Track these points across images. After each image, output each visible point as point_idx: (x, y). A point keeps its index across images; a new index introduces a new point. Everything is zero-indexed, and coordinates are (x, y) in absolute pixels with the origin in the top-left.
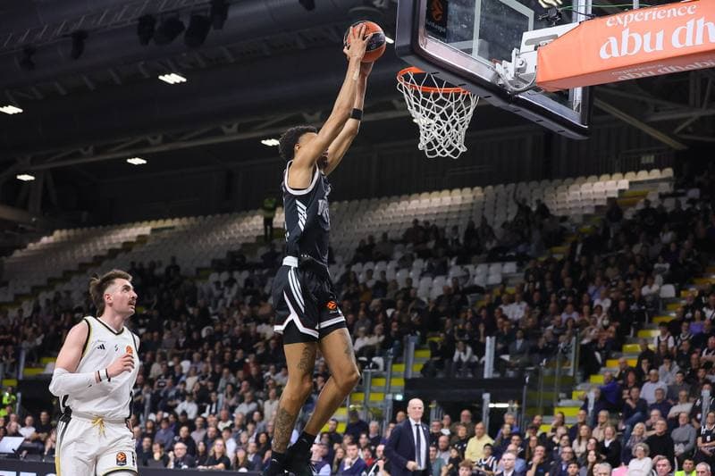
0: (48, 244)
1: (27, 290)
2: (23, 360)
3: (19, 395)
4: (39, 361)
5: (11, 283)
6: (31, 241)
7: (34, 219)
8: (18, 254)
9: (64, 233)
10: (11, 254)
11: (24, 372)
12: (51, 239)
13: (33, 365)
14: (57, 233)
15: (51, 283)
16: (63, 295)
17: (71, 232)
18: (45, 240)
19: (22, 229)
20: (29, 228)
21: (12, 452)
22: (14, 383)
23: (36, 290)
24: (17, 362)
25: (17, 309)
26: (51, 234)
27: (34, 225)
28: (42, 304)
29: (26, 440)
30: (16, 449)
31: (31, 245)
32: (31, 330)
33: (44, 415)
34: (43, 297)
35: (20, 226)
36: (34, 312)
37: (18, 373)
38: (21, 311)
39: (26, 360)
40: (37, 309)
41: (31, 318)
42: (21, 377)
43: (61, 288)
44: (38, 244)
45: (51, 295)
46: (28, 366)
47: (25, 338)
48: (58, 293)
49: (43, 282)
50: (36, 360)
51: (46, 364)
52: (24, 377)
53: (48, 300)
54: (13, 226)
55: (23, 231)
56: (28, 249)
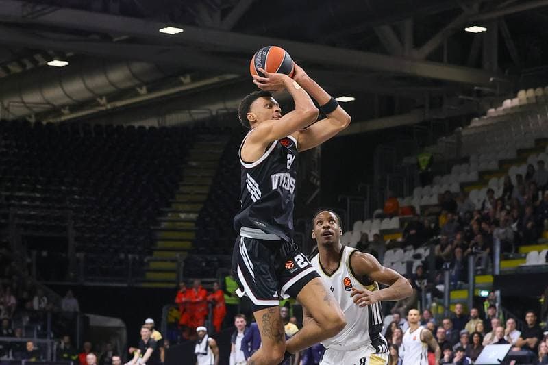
0: (512, 108)
1: (493, 165)
2: (498, 250)
3: (498, 293)
4: (517, 251)
5: (473, 158)
6: (491, 107)
7: (491, 79)
8: (476, 122)
9: (531, 92)
10: (469, 124)
11: (500, 265)
12: (516, 102)
13: (511, 256)
14: (522, 94)
15: (522, 155)
16: (536, 167)
17: (539, 91)
18: (508, 103)
19: (478, 91)
20: (486, 90)
21: (499, 363)
22: (489, 279)
23: (504, 165)
24: (492, 255)
26: (515, 96)
27: (493, 85)
28: (514, 181)
29: (514, 346)
30: (502, 359)
31: (492, 110)
32: (503, 213)
33: (529, 317)
34: (515, 171)
35: (476, 88)
36: (505, 191)
37: (493, 267)
38: (490, 192)
39: (502, 251)
40: (509, 188)
41: (502, 199)
42: (497, 272)
43: (533, 160)
44: (501, 109)
45: (522, 170)
46: (504, 258)
47: (497, 223)
48: (531, 166)
49: (512, 155)
50: (514, 250)
51: (526, 254)
52: (500, 272)
53: (519, 177)
54: (467, 89)
55: (479, 93)
56: (488, 116)
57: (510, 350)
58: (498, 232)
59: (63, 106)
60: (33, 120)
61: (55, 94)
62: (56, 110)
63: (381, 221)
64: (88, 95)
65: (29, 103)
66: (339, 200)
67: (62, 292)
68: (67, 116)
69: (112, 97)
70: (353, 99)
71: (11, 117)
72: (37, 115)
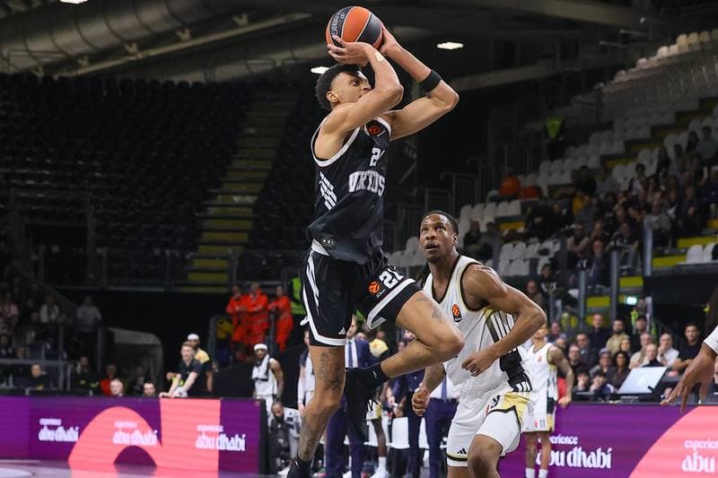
0: (669, 58)
1: (644, 133)
2: (649, 243)
3: (649, 300)
4: (674, 245)
5: (617, 123)
6: (642, 57)
7: (642, 20)
8: (622, 76)
9: (694, 37)
10: (612, 78)
11: (652, 264)
12: (674, 49)
13: (667, 252)
14: (683, 40)
15: (682, 120)
16: (700, 135)
17: (705, 36)
18: (664, 51)
19: (626, 36)
20: (636, 34)
21: (650, 391)
22: (637, 282)
23: (658, 133)
24: (641, 249)
25: (632, 166)
26: (674, 42)
27: (644, 29)
28: (671, 153)
29: (669, 370)
30: (653, 386)
31: (643, 61)
32: (658, 195)
33: (690, 331)
34: (671, 141)
35: (622, 31)
37: (643, 267)
38: (640, 168)
39: (655, 245)
40: (664, 162)
41: (655, 177)
42: (648, 273)
43: (696, 125)
44: (654, 59)
45: (683, 139)
46: (658, 254)
47: (648, 209)
48: (693, 133)
49: (669, 118)
50: (670, 243)
51: (687, 249)
52: (653, 272)
53: (678, 148)
54: (609, 32)
55: (627, 39)
56: (638, 68)
57: (664, 375)
58: (651, 221)
59: (81, 56)
60: (40, 74)
61: (69, 40)
62: (71, 62)
63: (497, 205)
64: (114, 40)
65: (34, 52)
66: (442, 178)
67: (78, 299)
68: (86, 69)
69: (144, 44)
70: (460, 45)
71: (12, 70)
72: (46, 67)
